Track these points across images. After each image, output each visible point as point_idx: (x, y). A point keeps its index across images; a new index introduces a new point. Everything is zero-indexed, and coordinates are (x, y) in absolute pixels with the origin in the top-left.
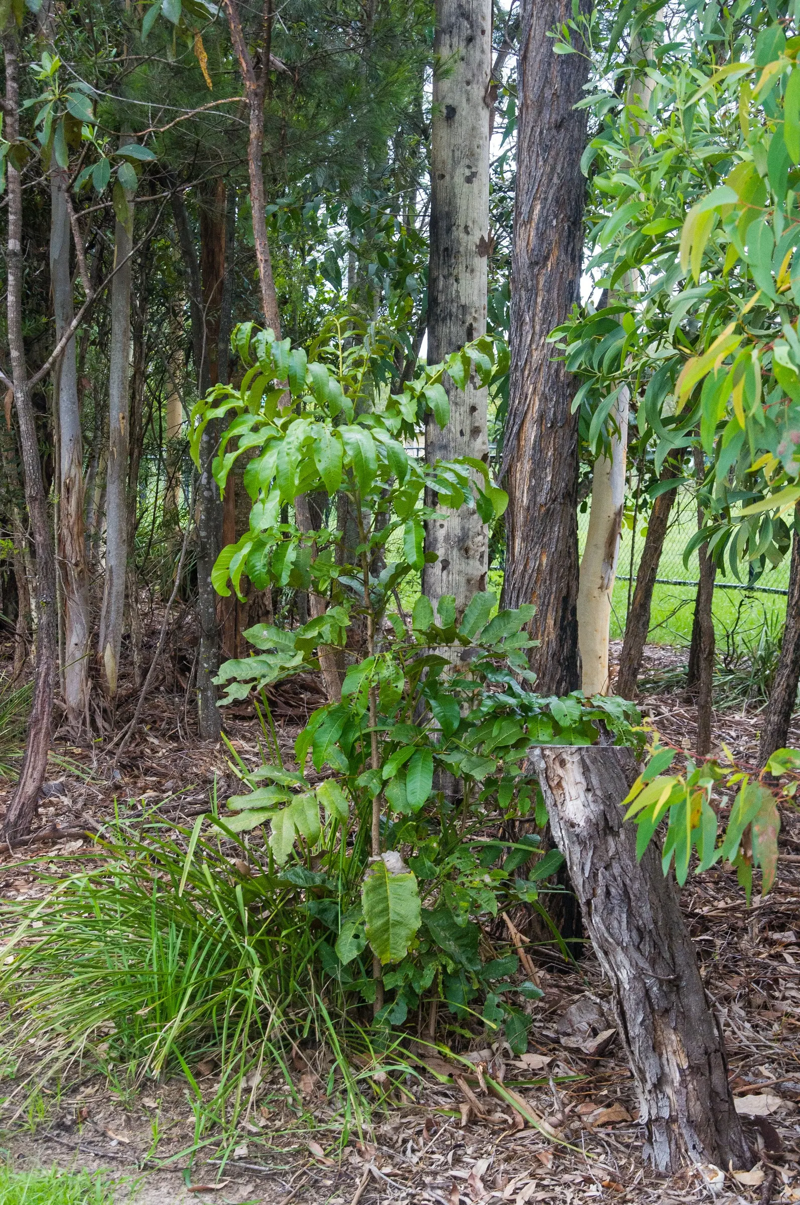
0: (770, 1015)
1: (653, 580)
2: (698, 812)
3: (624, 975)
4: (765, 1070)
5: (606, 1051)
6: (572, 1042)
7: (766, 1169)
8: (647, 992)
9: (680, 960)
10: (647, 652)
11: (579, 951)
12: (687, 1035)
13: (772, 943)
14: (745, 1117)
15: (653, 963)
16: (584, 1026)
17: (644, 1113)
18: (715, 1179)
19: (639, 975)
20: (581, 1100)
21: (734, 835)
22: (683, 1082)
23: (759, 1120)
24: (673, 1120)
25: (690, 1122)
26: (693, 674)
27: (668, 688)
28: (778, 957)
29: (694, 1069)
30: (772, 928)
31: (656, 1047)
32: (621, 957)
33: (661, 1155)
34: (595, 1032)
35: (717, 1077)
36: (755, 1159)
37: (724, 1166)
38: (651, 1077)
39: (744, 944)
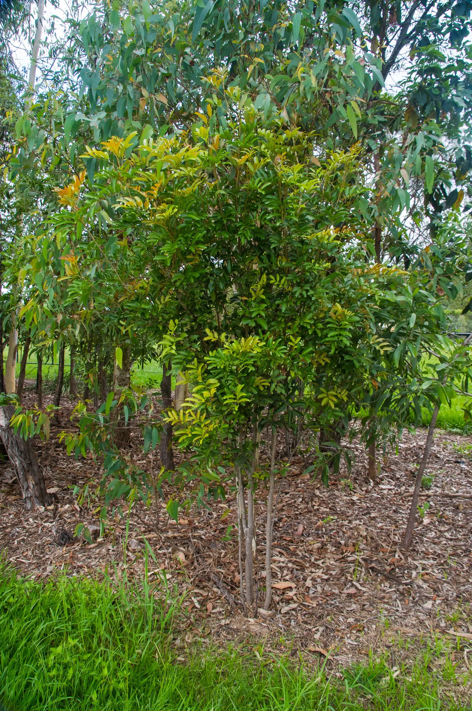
0: (56, 468)
1: (25, 363)
2: (29, 422)
3: (17, 463)
4: (55, 482)
5: (15, 482)
6: (6, 481)
7: (55, 505)
8: (23, 467)
9: (32, 458)
10: (26, 381)
11: (7, 458)
12: (34, 475)
13: (57, 451)
14: (50, 494)
15: (25, 459)
16: (9, 477)
17: (24, 497)
18: (42, 509)
19: (21, 463)
20: (8, 495)
21: (39, 427)
22: (34, 487)
23: (53, 494)
24: (31, 497)
25: (36, 497)
26: (37, 386)
27: (32, 390)
28: (58, 454)
29: (36, 484)
30: (57, 447)
31: (27, 480)
32: (16, 459)
33: (29, 506)
34: (12, 478)
35: (42, 485)
36: (52, 503)
37: (44, 506)
38: (25, 487)
39: (50, 452)
